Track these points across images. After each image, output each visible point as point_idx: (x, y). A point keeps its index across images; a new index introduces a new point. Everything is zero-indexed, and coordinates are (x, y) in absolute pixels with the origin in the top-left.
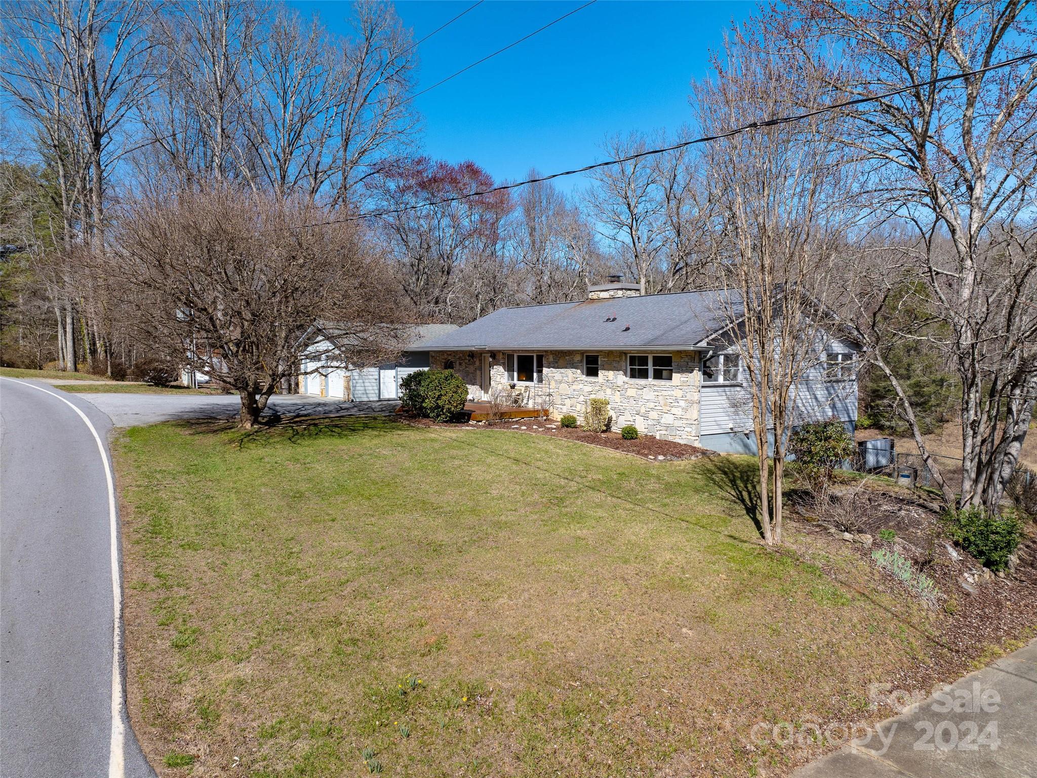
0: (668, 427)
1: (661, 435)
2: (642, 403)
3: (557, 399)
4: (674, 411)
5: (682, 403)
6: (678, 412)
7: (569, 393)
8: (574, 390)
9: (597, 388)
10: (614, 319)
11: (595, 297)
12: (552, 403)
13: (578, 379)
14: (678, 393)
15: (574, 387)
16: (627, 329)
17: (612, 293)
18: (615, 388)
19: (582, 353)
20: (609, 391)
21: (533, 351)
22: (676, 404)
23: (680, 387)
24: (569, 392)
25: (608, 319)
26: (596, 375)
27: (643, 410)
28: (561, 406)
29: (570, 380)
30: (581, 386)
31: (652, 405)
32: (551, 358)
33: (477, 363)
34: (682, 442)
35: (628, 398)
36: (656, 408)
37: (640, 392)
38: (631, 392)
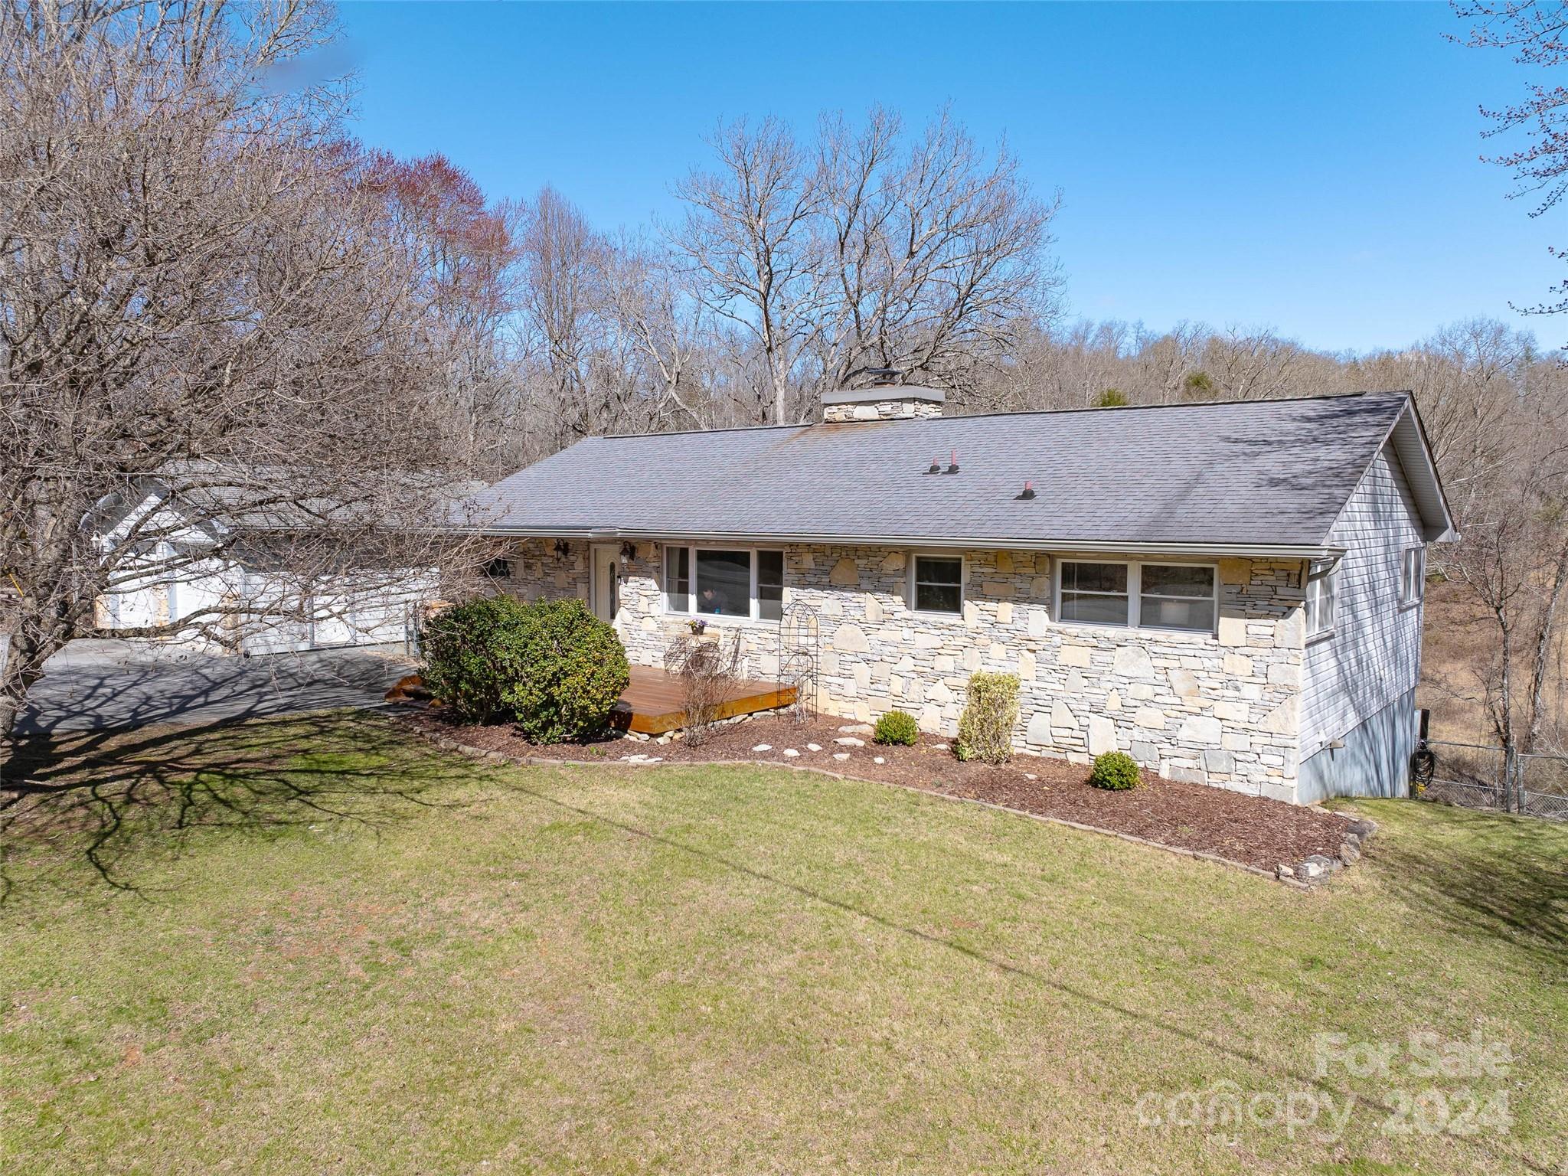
0: (1200, 750)
1: (1174, 769)
2: (1110, 686)
3: (828, 663)
4: (1221, 709)
5: (1252, 692)
6: (1238, 713)
7: (867, 649)
8: (884, 643)
9: (959, 641)
10: (953, 470)
11: (840, 416)
12: (812, 675)
13: (897, 616)
14: (1240, 666)
15: (884, 634)
16: (1028, 495)
17: (887, 408)
18: (1024, 644)
19: (907, 551)
20: (997, 651)
21: (752, 544)
22: (1231, 693)
23: (1246, 651)
24: (866, 645)
25: (934, 469)
26: (955, 606)
27: (1114, 704)
28: (841, 681)
29: (871, 617)
30: (907, 633)
31: (1147, 692)
32: (808, 561)
33: (579, 566)
34: (1251, 791)
35: (1064, 668)
36: (1158, 699)
37: (1105, 656)
38: (1071, 656)
